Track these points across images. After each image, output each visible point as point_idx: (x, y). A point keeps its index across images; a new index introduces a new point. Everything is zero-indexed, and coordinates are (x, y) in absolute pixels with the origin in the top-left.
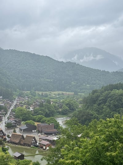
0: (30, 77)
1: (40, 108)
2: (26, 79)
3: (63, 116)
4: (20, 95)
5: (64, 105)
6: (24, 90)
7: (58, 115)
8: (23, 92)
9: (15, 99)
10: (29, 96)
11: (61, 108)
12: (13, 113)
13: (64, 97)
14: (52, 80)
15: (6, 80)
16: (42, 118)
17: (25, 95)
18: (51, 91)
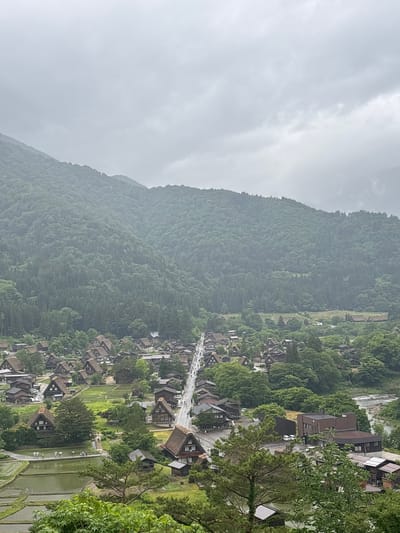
0: (236, 267)
1: (289, 364)
2: (223, 276)
3: (365, 390)
4: (212, 327)
5: (367, 355)
6: (219, 312)
7: (349, 386)
8: (220, 316)
9: (198, 339)
10: (239, 329)
11: (356, 362)
12: (208, 382)
13: (355, 329)
14: (307, 275)
15: (165, 282)
16: (306, 396)
17: (227, 326)
18: (310, 310)
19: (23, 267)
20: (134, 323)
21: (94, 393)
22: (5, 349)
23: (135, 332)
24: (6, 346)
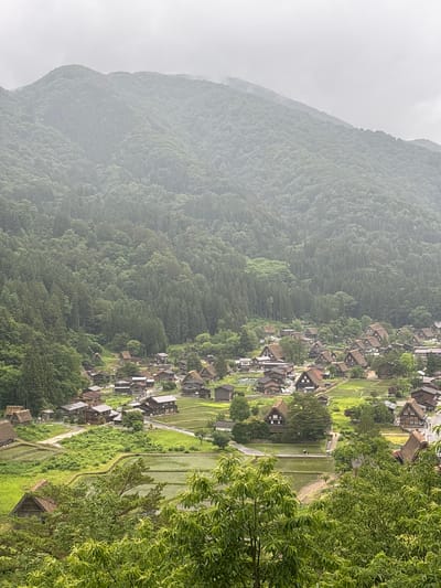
19: (299, 248)
20: (415, 311)
21: (350, 388)
22: (272, 334)
23: (417, 321)
24: (273, 331)
